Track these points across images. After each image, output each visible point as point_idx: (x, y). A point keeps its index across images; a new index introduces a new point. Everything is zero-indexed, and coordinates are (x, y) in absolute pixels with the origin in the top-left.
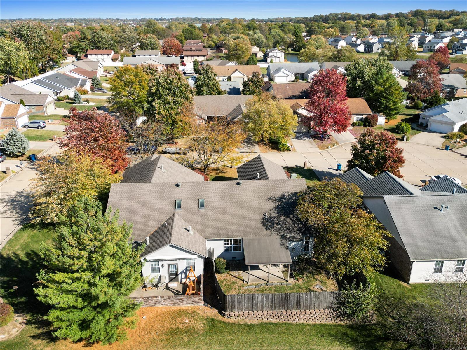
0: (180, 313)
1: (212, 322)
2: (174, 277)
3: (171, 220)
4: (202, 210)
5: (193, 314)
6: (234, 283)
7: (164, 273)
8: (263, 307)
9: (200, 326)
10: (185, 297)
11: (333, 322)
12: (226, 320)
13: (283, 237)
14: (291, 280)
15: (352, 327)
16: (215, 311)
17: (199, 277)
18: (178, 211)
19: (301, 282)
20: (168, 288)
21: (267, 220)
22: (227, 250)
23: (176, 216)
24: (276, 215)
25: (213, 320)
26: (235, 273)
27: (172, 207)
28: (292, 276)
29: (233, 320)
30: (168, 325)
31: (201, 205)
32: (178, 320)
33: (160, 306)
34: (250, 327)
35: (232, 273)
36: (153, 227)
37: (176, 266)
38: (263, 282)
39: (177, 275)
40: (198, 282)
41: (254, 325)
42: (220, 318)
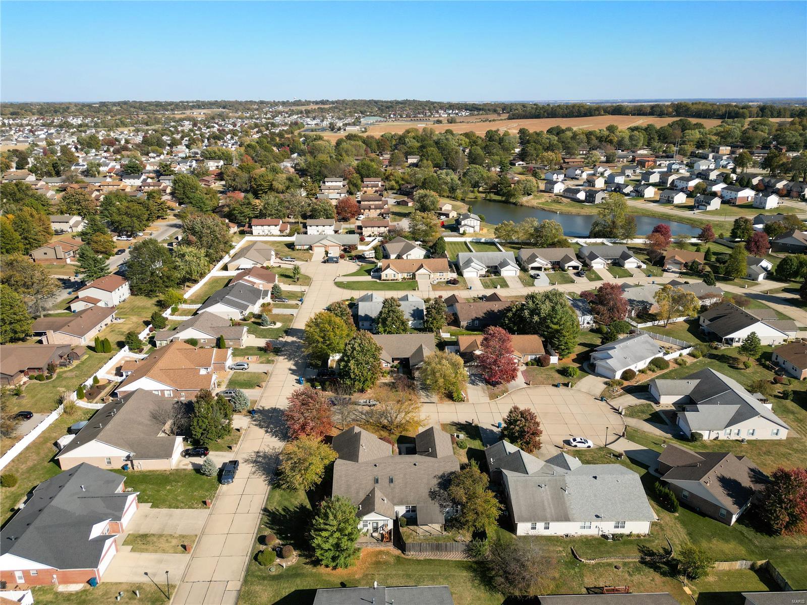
0: (380, 552)
1: (398, 558)
2: (376, 529)
3: (373, 492)
4: (392, 485)
5: (388, 553)
6: (411, 534)
7: (370, 527)
8: (426, 550)
9: (392, 560)
10: (383, 544)
11: (465, 559)
12: (406, 557)
13: (441, 506)
14: (445, 533)
15: (476, 562)
16: (400, 552)
17: (391, 530)
18: (376, 485)
19: (450, 534)
20: (372, 536)
21: (432, 493)
22: (407, 511)
23: (376, 489)
24: (437, 489)
25: (398, 557)
26: (412, 527)
27: (373, 482)
28: (445, 530)
29: (410, 557)
30: (374, 559)
31: (391, 481)
32: (380, 556)
33: (369, 548)
34: (419, 562)
35: (410, 527)
36: (362, 496)
37: (377, 523)
38: (428, 534)
39: (377, 529)
40: (390, 533)
41: (421, 560)
42: (403, 555)
